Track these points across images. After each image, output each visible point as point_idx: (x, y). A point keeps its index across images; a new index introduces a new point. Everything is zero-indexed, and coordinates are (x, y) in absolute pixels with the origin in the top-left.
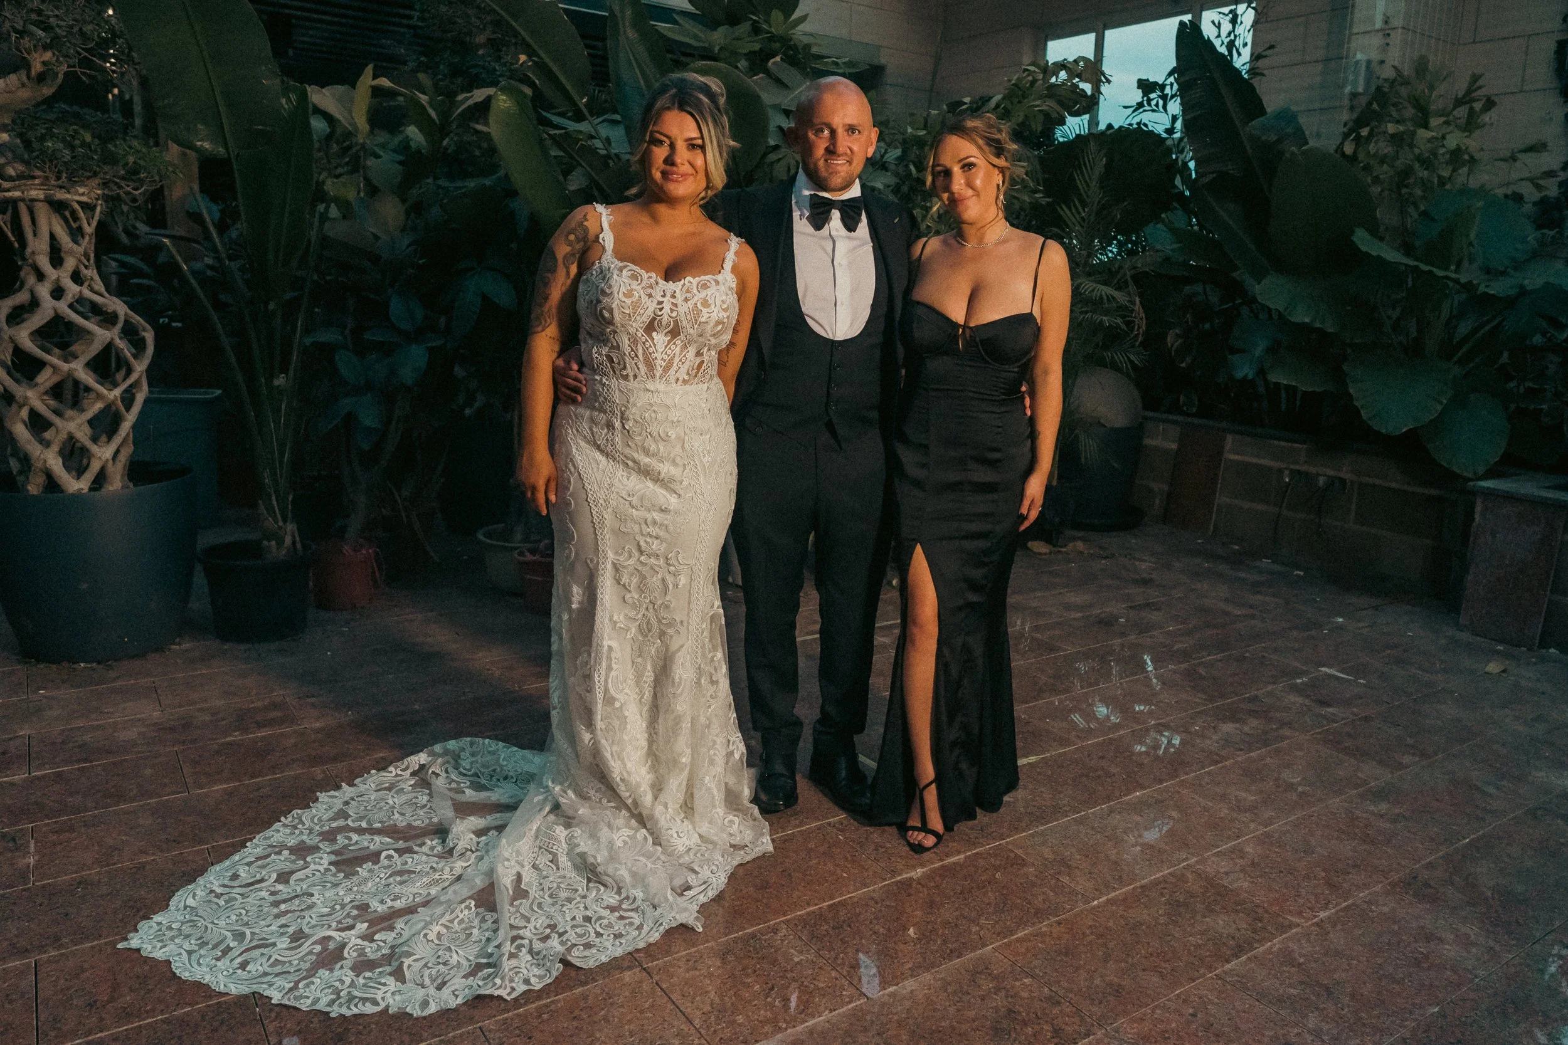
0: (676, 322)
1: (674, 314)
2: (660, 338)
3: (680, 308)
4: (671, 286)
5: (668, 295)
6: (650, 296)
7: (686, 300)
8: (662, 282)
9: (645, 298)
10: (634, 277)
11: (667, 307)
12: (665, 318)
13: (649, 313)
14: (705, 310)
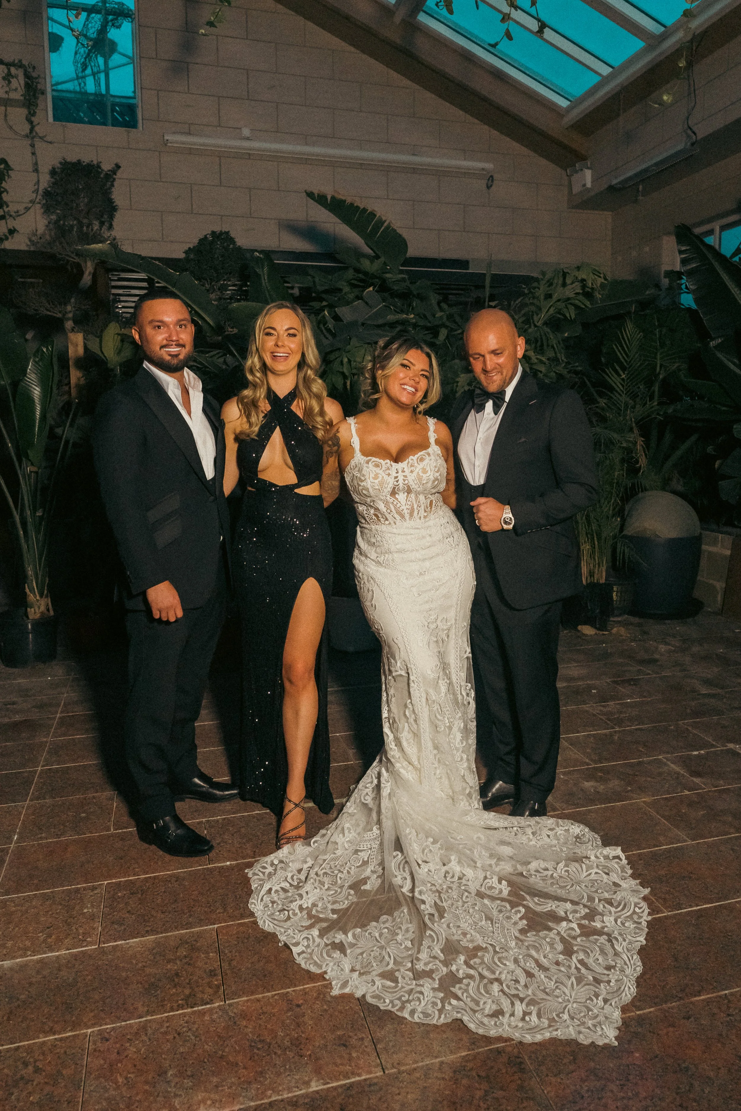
1: (406, 482)
3: (409, 478)
4: (400, 465)
6: (389, 475)
10: (377, 465)
13: (391, 485)
14: (425, 476)
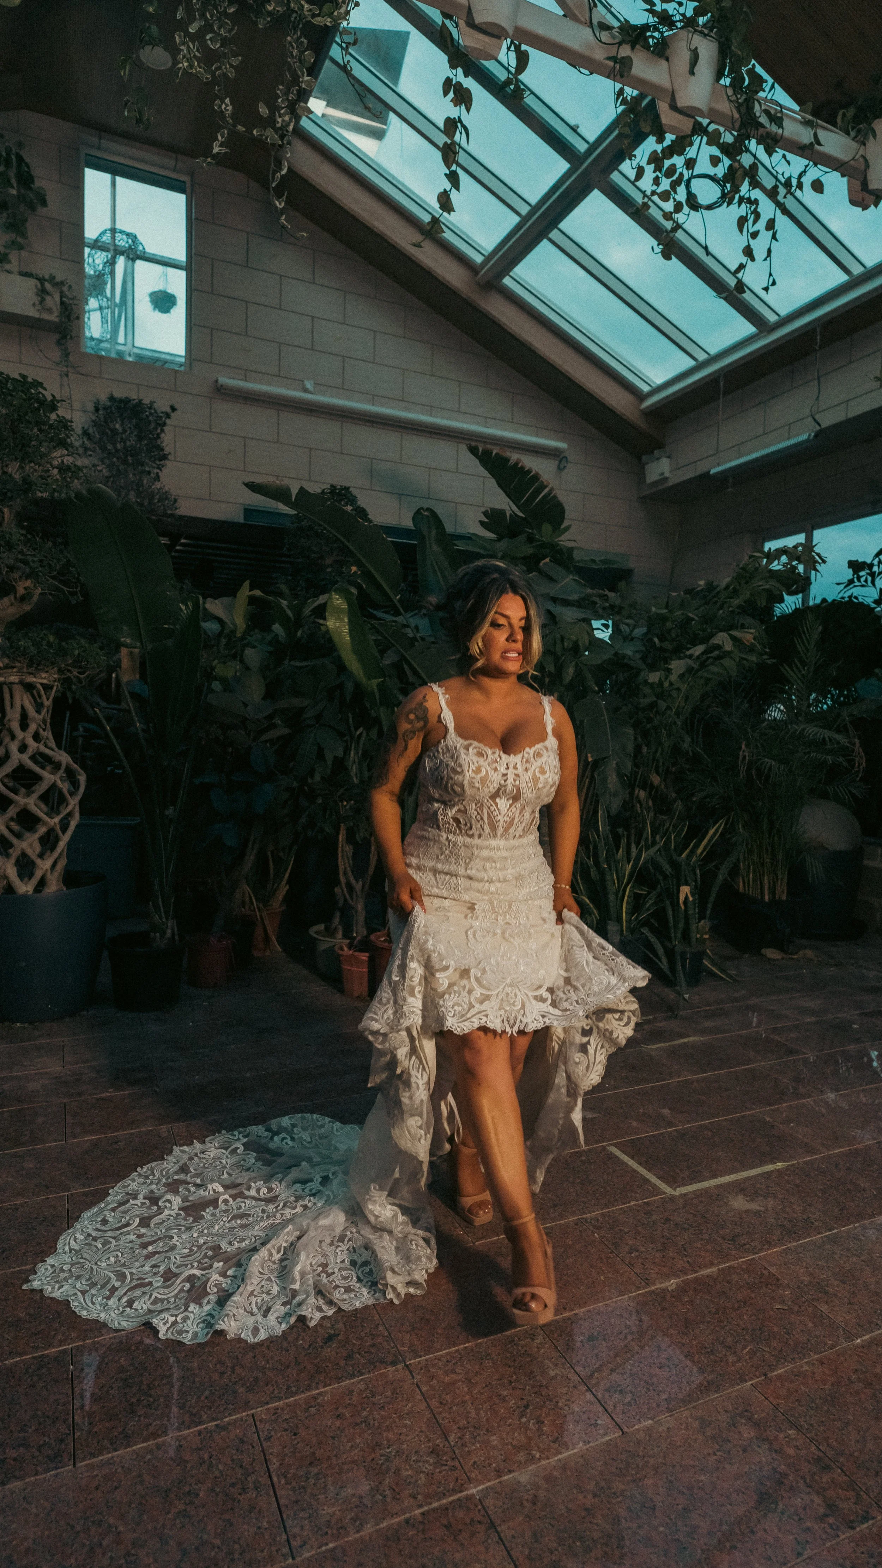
0: (518, 790)
2: (503, 804)
4: (512, 759)
5: (511, 766)
7: (526, 770)
8: (504, 756)
9: (491, 773)
10: (480, 754)
11: (511, 778)
12: (509, 787)
14: (542, 778)
